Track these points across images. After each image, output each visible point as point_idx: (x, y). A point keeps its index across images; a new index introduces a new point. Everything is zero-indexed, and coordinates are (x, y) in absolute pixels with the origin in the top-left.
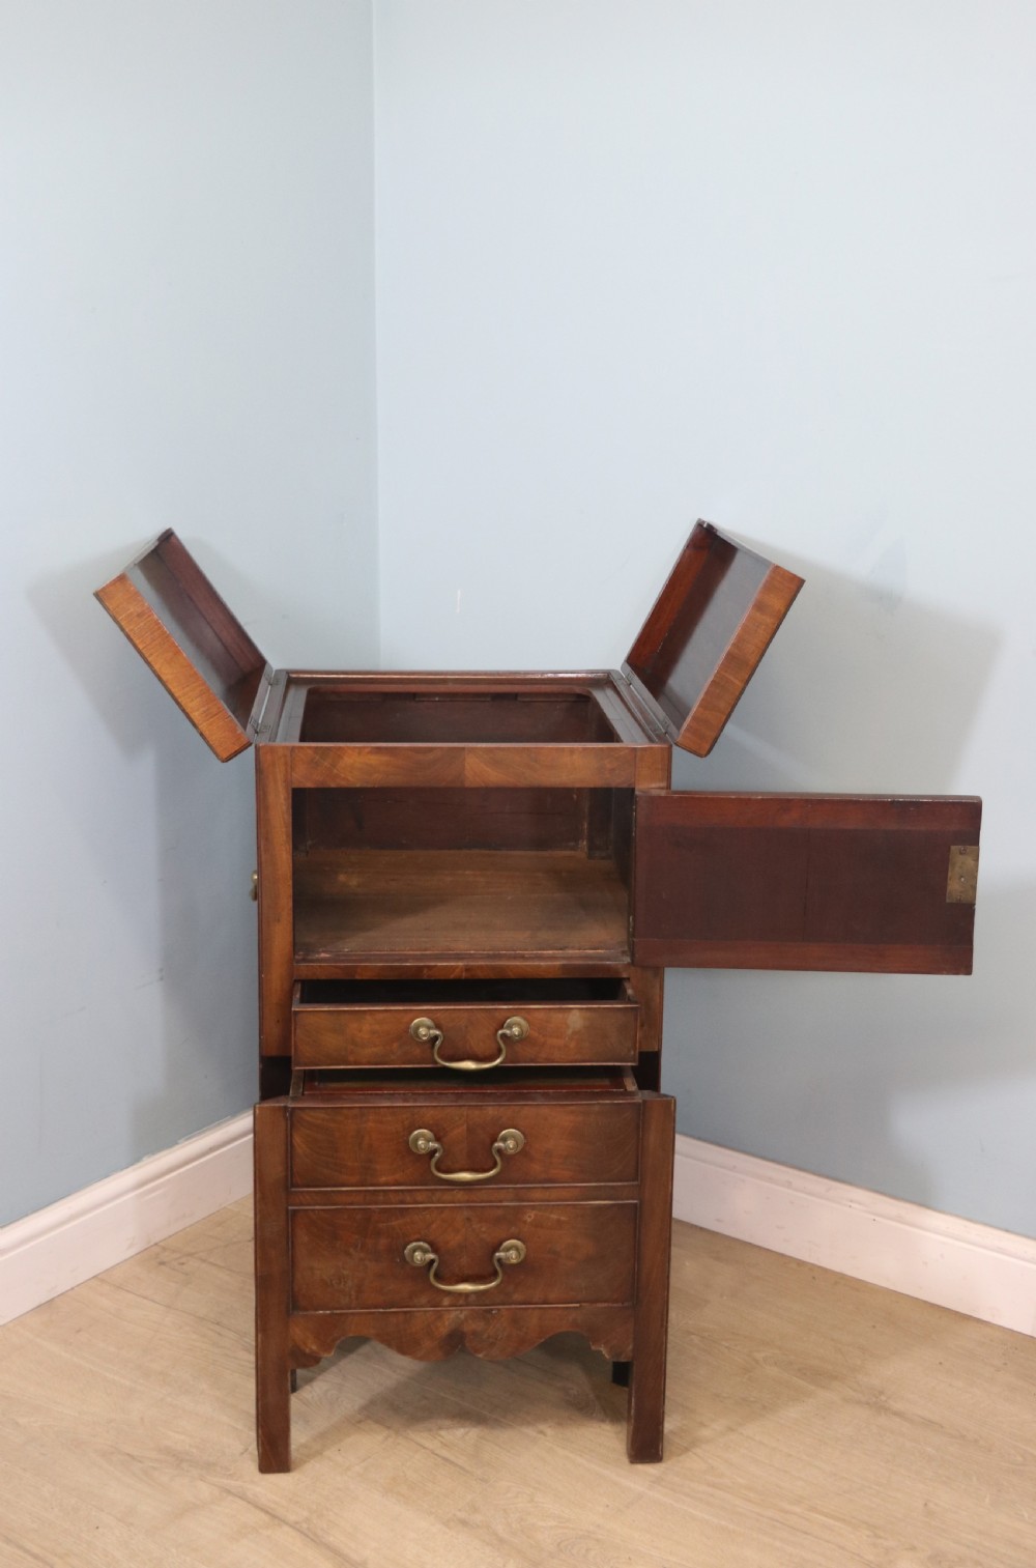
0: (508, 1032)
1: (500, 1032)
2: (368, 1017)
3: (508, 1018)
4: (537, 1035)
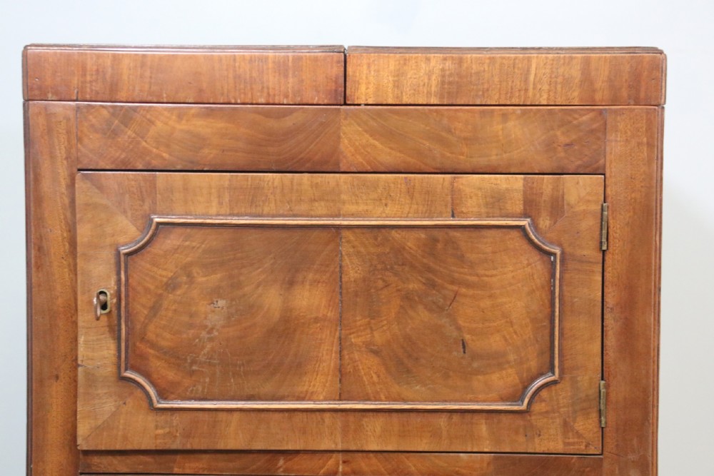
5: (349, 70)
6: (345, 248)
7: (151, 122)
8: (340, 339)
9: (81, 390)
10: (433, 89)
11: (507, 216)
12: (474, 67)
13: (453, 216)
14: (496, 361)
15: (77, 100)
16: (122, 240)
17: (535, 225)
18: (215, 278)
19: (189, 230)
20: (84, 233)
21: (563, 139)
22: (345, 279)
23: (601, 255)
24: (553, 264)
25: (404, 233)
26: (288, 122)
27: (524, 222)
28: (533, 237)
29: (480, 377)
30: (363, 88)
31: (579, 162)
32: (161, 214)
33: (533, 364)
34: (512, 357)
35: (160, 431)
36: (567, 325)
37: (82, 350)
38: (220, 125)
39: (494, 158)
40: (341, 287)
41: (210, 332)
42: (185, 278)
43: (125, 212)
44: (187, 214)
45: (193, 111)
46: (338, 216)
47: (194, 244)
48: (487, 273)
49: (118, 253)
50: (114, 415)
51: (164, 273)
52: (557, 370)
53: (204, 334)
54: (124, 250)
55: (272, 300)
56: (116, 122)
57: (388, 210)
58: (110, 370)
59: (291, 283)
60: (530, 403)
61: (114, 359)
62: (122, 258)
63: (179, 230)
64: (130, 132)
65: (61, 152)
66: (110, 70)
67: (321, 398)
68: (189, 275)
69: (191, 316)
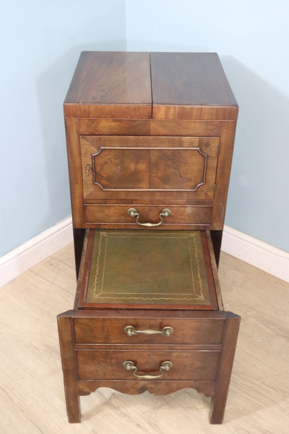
0: (163, 214)
1: (161, 214)
2: (112, 208)
3: (164, 209)
4: (174, 214)
5: (153, 110)
6: (151, 154)
7: (99, 123)
8: (150, 175)
9: (84, 186)
10: (176, 115)
11: (194, 147)
12: (187, 110)
13: (180, 147)
14: (190, 180)
15: (79, 117)
16: (93, 152)
17: (200, 149)
18: (117, 161)
19: (110, 150)
20: (83, 151)
21: (210, 128)
22: (151, 161)
23: (217, 156)
24: (205, 158)
25: (167, 151)
26: (136, 123)
27: (198, 149)
28: (200, 152)
29: (185, 184)
30: (157, 115)
31: (214, 134)
32: (103, 146)
33: (198, 181)
34: (193, 179)
35: (104, 195)
36: (207, 172)
37: (84, 178)
38: (118, 124)
39: (191, 132)
40: (150, 163)
41: (116, 174)
42: (109, 161)
43: (93, 146)
44: (110, 146)
45: (110, 120)
46: (150, 147)
47: (112, 153)
48: (188, 160)
49: (92, 156)
50: (93, 192)
51: (104, 160)
52: (204, 182)
53: (115, 174)
54: (93, 155)
55: (132, 166)
56: (90, 123)
57: (163, 145)
58: (91, 182)
59: (137, 163)
60: (197, 190)
61: (92, 180)
62: (93, 157)
63: (107, 150)
64: (93, 125)
65: (75, 130)
66: (88, 110)
67: (145, 188)
68: (111, 161)
69: (111, 170)
